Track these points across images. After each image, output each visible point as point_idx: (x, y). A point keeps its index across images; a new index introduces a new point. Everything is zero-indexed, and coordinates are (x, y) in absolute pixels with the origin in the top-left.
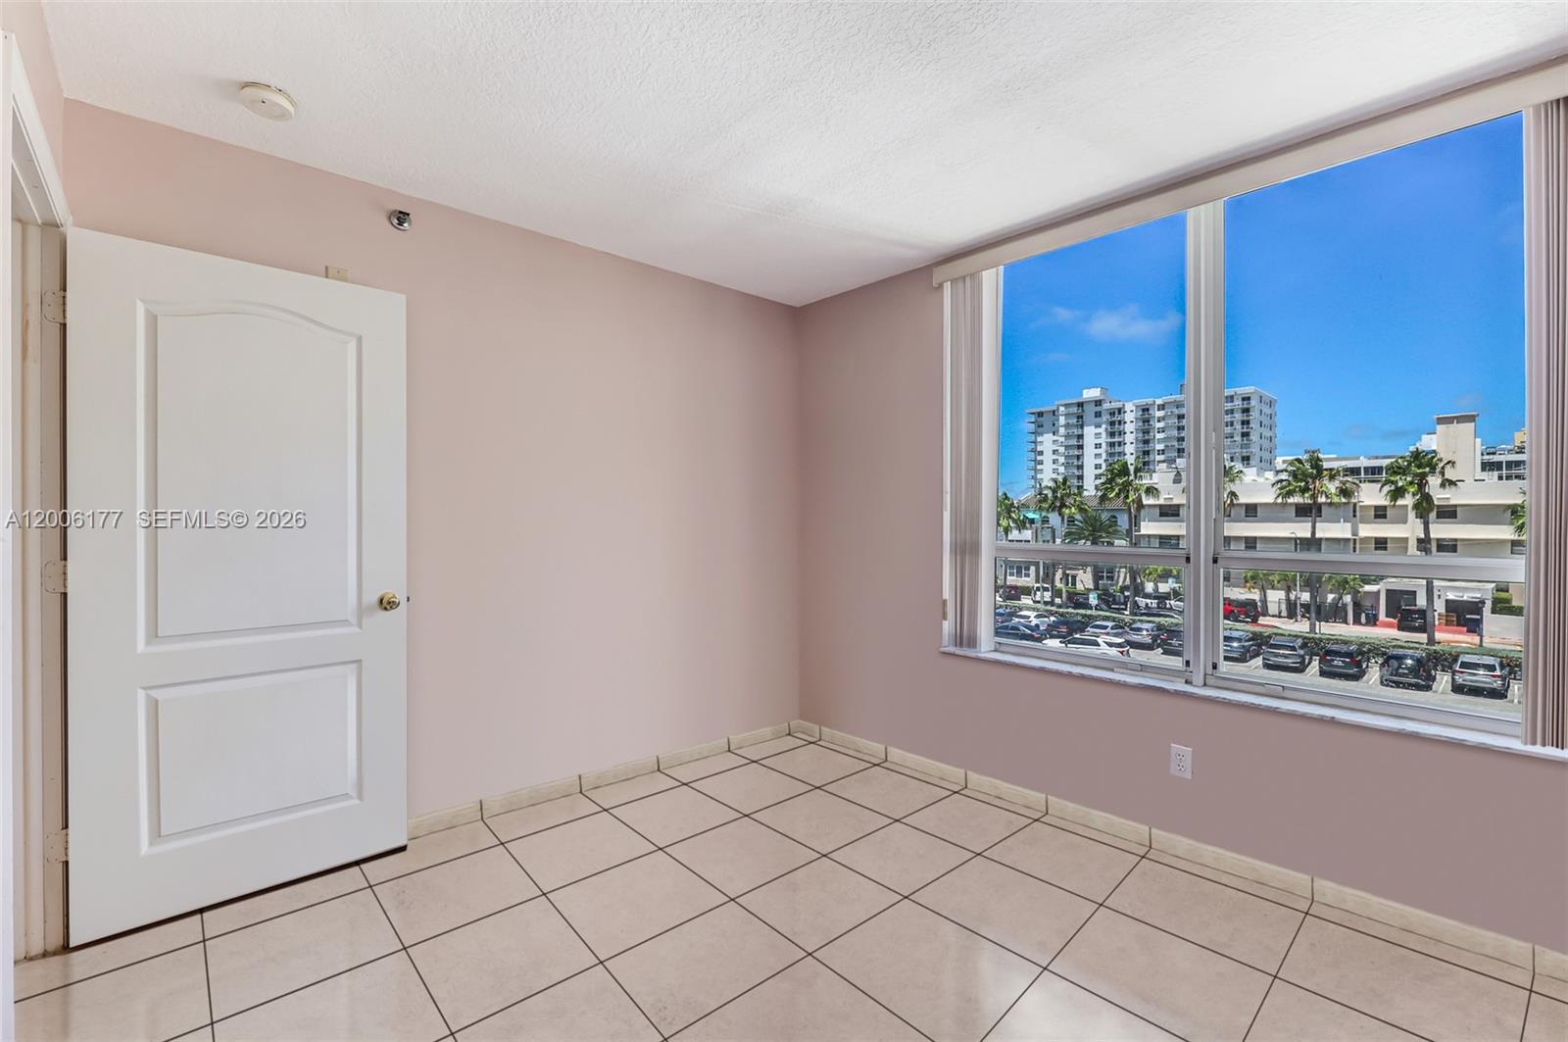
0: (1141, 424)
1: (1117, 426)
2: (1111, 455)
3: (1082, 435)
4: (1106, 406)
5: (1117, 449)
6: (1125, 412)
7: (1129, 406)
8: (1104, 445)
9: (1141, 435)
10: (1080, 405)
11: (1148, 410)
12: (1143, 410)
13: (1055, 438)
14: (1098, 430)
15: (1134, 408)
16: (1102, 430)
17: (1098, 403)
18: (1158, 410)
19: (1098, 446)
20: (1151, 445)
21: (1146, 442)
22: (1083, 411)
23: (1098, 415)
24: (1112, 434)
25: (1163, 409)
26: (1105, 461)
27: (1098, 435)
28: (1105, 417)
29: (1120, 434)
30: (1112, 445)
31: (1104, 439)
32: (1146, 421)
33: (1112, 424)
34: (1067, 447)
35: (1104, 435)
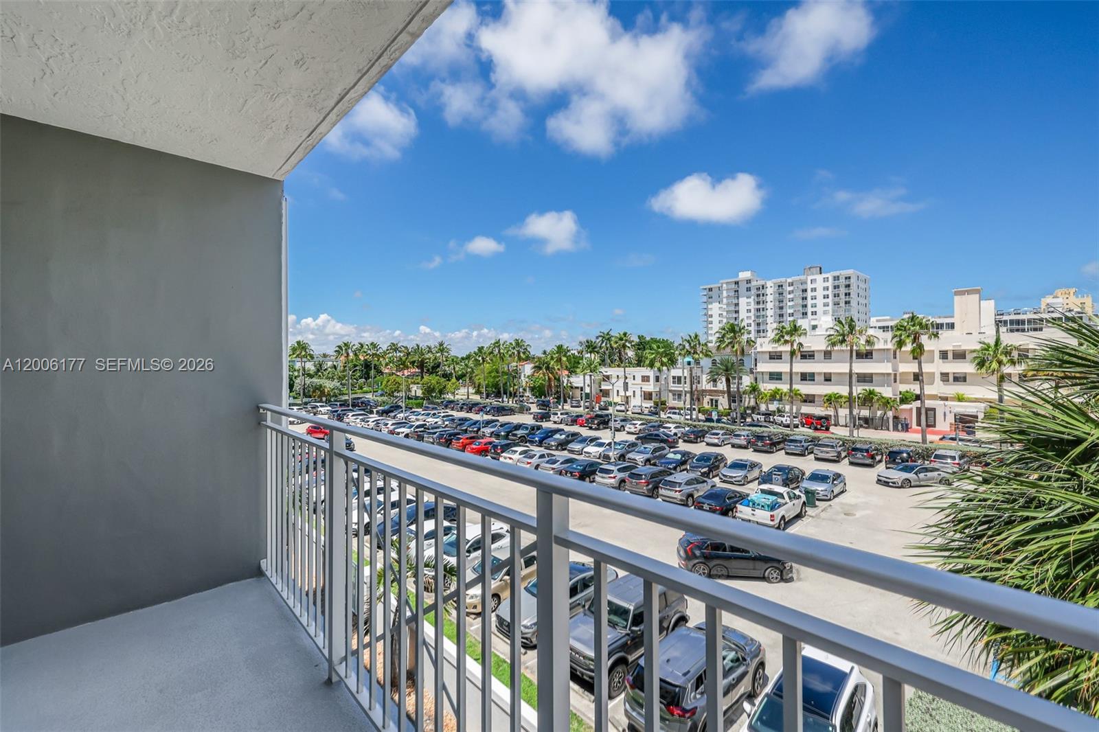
0: (778, 295)
1: (761, 297)
2: (758, 317)
3: (738, 304)
4: (754, 283)
5: (762, 313)
6: (767, 288)
7: (769, 284)
8: (753, 311)
9: (777, 303)
10: (737, 283)
11: (782, 286)
12: (779, 286)
13: (720, 306)
14: (749, 300)
15: (772, 285)
16: (751, 300)
17: (749, 281)
18: (789, 286)
19: (749, 311)
20: (784, 310)
21: (781, 308)
22: (738, 287)
23: (749, 289)
24: (758, 303)
25: (792, 285)
26: (754, 321)
27: (748, 304)
28: (753, 291)
29: (763, 303)
30: (758, 310)
31: (753, 307)
32: (781, 294)
33: (758, 296)
34: (728, 312)
35: (753, 303)
